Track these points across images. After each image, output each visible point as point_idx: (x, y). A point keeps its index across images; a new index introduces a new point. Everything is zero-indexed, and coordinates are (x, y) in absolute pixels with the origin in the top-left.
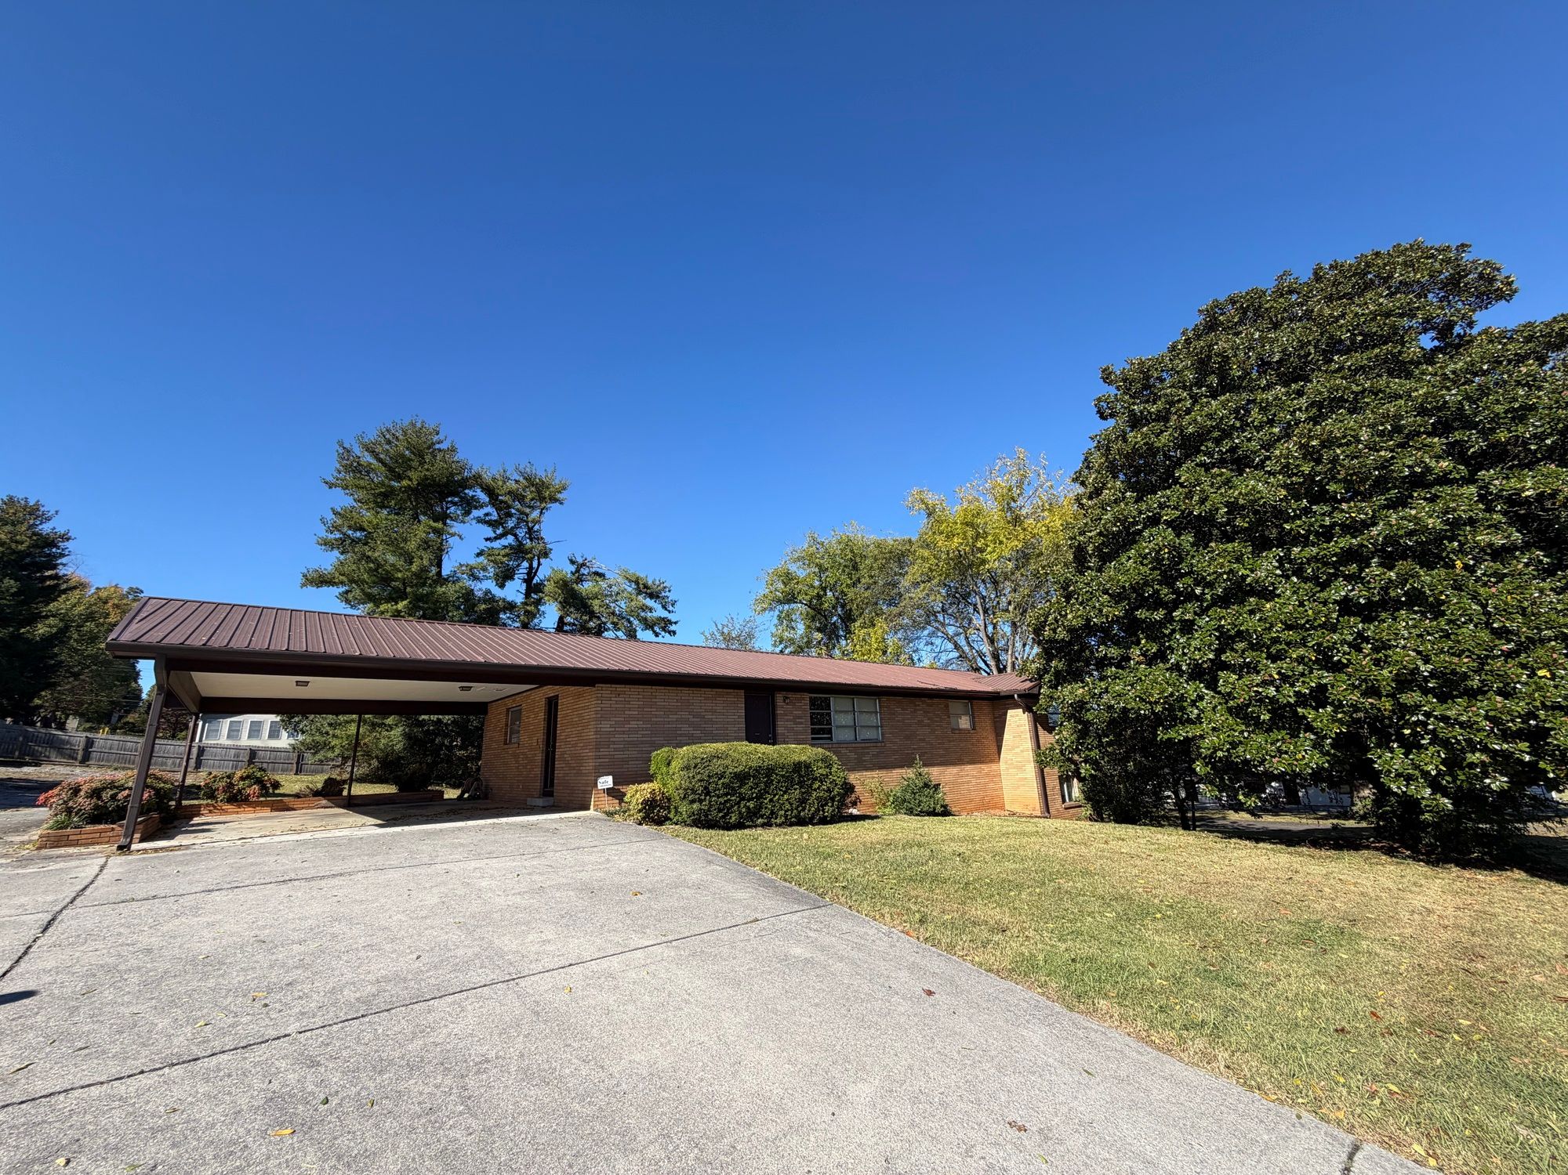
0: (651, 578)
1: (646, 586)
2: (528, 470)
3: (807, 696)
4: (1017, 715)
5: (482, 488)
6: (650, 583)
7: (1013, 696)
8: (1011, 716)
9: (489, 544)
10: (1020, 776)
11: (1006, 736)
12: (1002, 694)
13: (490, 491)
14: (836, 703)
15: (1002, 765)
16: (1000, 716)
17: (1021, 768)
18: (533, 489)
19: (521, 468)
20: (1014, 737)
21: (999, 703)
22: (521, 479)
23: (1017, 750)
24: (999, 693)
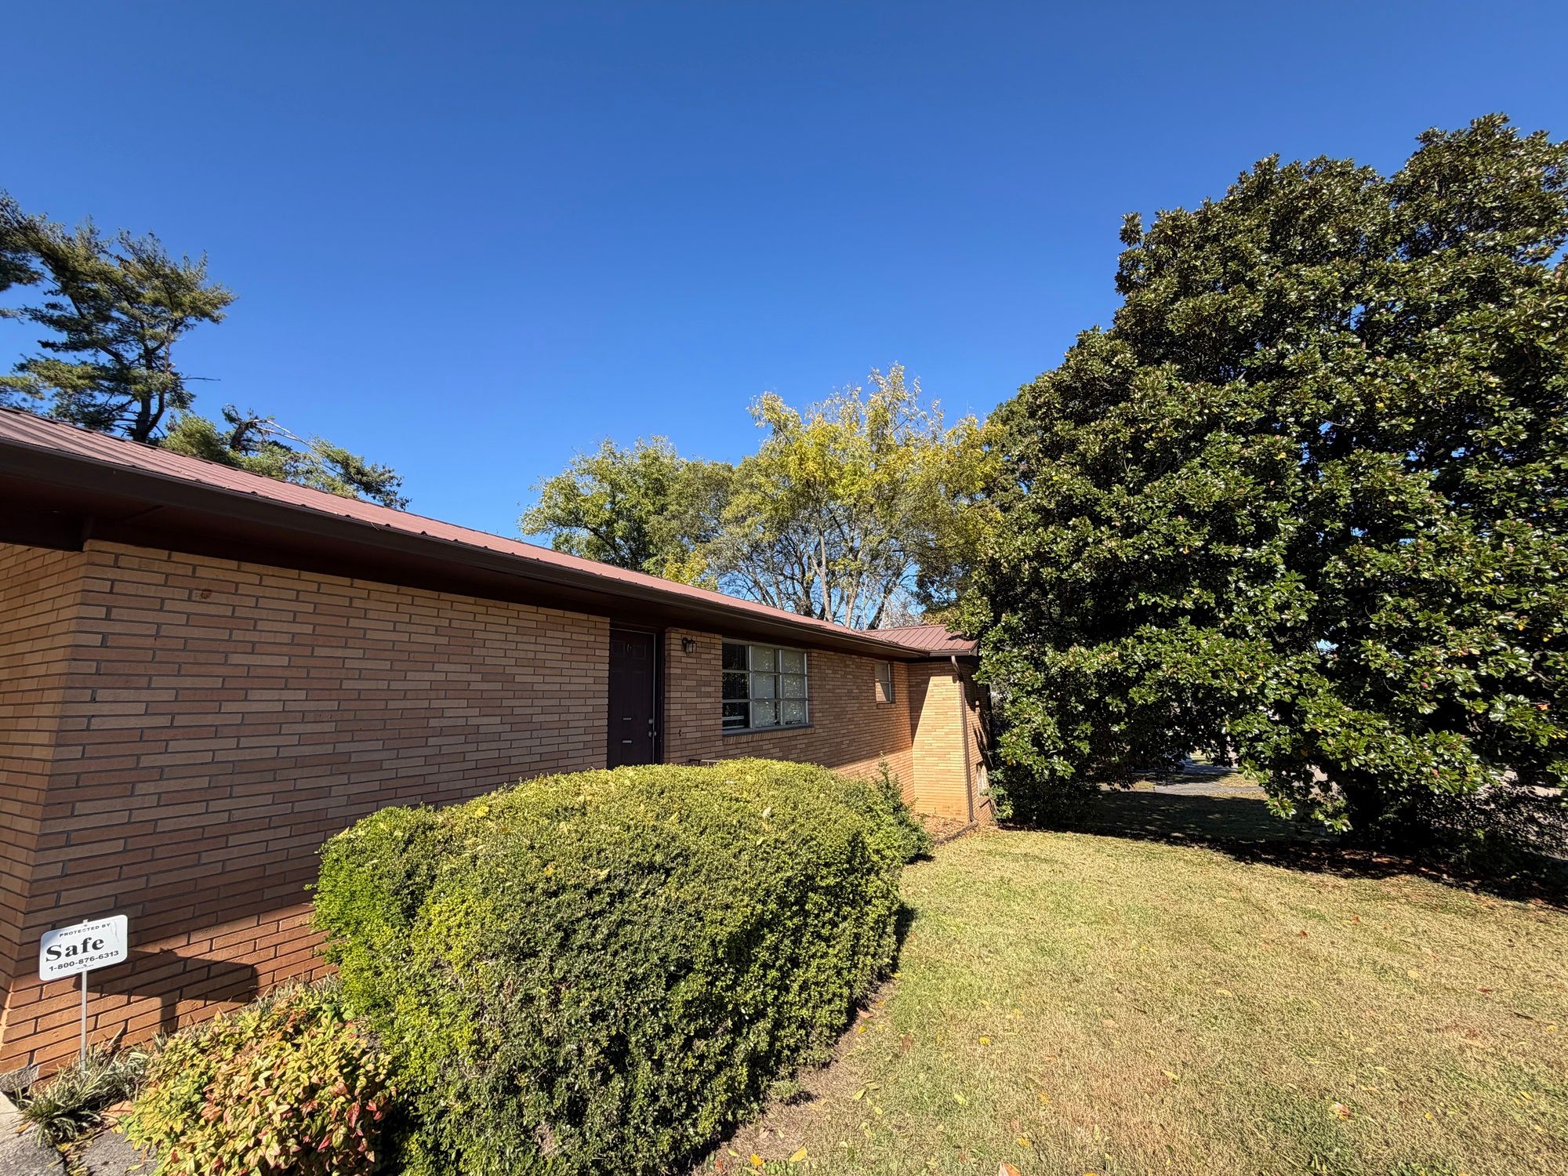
0: (370, 462)
1: (359, 472)
2: (148, 247)
3: (719, 640)
4: (944, 685)
5: (43, 255)
6: (367, 469)
7: (949, 659)
8: (935, 685)
9: (49, 353)
10: (942, 766)
11: (926, 712)
12: (932, 655)
13: (59, 264)
14: (758, 657)
15: (915, 752)
16: (918, 684)
17: (943, 756)
18: (157, 282)
19: (134, 240)
20: (937, 714)
21: (923, 664)
22: (130, 258)
23: (941, 732)
24: (929, 653)
